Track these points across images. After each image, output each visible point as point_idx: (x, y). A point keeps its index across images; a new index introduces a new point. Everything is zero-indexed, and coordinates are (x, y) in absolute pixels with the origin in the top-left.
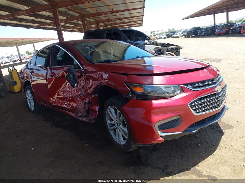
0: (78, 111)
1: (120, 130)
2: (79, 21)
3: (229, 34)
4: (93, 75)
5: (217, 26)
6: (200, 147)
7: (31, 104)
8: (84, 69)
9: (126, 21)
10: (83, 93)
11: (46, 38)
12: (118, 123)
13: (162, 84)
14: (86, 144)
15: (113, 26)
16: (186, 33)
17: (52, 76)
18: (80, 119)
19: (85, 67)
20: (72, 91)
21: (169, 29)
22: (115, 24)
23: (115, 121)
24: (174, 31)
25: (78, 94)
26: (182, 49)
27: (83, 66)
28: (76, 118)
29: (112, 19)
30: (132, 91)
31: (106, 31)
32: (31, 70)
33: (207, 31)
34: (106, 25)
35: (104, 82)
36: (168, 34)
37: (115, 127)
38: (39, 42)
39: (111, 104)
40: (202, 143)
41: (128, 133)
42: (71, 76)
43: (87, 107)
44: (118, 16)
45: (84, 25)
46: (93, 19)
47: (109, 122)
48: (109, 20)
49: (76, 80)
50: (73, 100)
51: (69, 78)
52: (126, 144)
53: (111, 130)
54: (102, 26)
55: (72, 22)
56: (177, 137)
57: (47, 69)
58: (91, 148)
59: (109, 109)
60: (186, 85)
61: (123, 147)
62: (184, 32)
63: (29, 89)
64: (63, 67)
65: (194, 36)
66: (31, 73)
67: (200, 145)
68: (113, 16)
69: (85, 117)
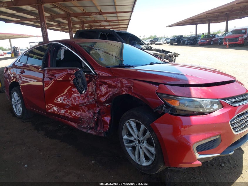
0: (81, 120)
1: (142, 149)
2: (63, 19)
3: (210, 44)
4: (109, 82)
5: (199, 36)
6: (223, 167)
7: (18, 110)
8: (96, 73)
9: (111, 24)
10: (90, 101)
11: (24, 35)
12: (140, 140)
13: (202, 97)
14: (92, 161)
15: (98, 28)
16: (169, 41)
17: (50, 79)
18: (84, 130)
19: (97, 71)
20: (76, 97)
21: (151, 36)
22: (101, 26)
23: (136, 137)
24: (156, 37)
25: (84, 101)
26: (178, 56)
27: (95, 70)
28: (79, 129)
29: (98, 21)
30: (165, 104)
31: (100, 32)
32: (21, 70)
33: (190, 40)
34: (91, 26)
35: (125, 91)
36: (151, 41)
37: (134, 145)
38: (16, 38)
39: (133, 117)
40: (224, 163)
41: (156, 154)
42: (80, 80)
43: (95, 117)
44: (105, 18)
45: (69, 24)
46: (78, 19)
47: (125, 137)
48: (95, 21)
49: (84, 86)
50: (76, 108)
51: (77, 83)
52: (151, 166)
53: (128, 147)
54: (87, 27)
55: (55, 20)
56: (211, 159)
57: (44, 70)
58: (99, 166)
59: (129, 122)
60: (225, 99)
61: (146, 169)
62: (167, 39)
63: (17, 92)
64: (66, 69)
65: (177, 44)
66: (22, 73)
67: (223, 165)
68: (99, 18)
69: (91, 128)
